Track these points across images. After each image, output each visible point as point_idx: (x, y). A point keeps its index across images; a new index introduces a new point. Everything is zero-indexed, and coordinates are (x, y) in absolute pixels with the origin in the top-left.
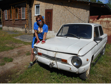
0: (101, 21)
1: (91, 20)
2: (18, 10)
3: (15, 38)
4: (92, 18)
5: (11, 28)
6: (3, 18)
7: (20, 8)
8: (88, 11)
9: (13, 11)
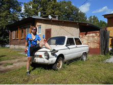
0: (88, 36)
1: (81, 36)
2: (24, 30)
3: (19, 53)
4: (81, 34)
5: (17, 47)
6: (11, 38)
7: (25, 28)
8: (78, 29)
9: (20, 31)
